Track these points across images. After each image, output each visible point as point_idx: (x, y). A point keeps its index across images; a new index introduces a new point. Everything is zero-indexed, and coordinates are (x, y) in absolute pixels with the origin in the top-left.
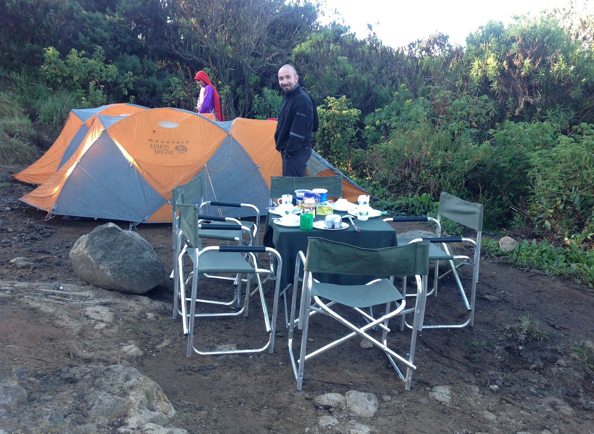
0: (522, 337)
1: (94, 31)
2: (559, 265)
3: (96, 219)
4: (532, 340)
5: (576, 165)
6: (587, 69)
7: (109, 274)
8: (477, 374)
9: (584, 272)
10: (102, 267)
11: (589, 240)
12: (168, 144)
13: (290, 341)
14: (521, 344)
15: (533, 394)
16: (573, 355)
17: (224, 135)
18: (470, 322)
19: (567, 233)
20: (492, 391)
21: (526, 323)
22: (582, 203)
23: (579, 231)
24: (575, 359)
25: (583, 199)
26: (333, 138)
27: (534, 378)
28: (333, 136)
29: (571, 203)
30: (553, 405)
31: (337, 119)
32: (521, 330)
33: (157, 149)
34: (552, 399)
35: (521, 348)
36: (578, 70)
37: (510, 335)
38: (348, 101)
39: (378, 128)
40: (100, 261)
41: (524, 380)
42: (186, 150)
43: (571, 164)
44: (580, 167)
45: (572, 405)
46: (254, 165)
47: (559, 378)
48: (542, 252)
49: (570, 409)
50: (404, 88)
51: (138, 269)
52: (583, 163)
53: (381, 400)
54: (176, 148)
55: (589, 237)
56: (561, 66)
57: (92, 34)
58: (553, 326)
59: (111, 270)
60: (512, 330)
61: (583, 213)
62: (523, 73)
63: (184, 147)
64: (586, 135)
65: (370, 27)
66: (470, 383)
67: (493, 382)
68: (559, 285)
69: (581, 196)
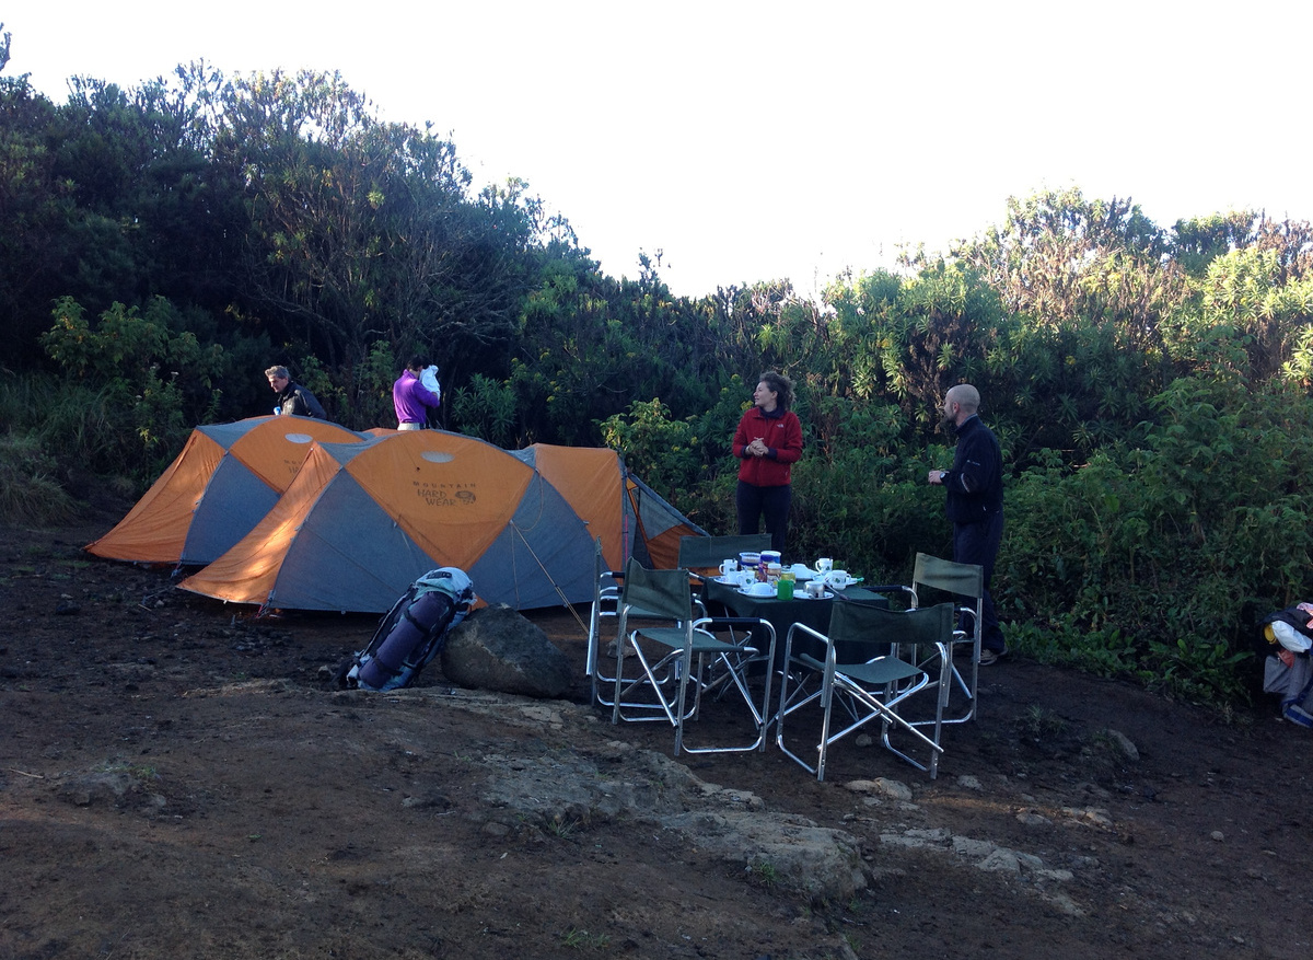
0: (1037, 728)
1: (105, 256)
2: (1053, 652)
3: (343, 613)
4: (1047, 731)
5: (1053, 516)
6: (1038, 358)
7: (519, 669)
8: (1000, 765)
9: (1089, 658)
10: (508, 662)
11: (1084, 621)
12: (443, 490)
13: (780, 737)
14: (1037, 737)
15: (1065, 781)
16: (1098, 744)
17: (529, 474)
18: (972, 715)
19: (1051, 613)
20: (1020, 778)
21: (1036, 713)
22: (1067, 569)
23: (1067, 609)
24: (1099, 748)
25: (1068, 563)
26: (643, 471)
27: (1062, 766)
28: (643, 467)
29: (1052, 571)
30: (1088, 789)
31: (651, 439)
32: (1033, 721)
33: (428, 496)
34: (1085, 784)
35: (1037, 740)
36: (1024, 359)
37: (1022, 728)
38: (665, 408)
39: (696, 449)
40: (501, 655)
41: (1052, 768)
42: (474, 499)
43: (1048, 513)
44: (1060, 519)
45: (1107, 789)
46: (579, 520)
47: (1088, 766)
48: (1029, 637)
49: (1107, 792)
50: (736, 382)
51: (549, 663)
52: (1064, 512)
53: (912, 788)
54: (458, 495)
55: (1083, 617)
56: (1000, 356)
57: (102, 262)
58: (1067, 718)
59: (521, 664)
60: (1022, 722)
61: (1070, 585)
62: (941, 365)
63: (470, 494)
64: (1051, 467)
65: (645, 261)
66: (994, 772)
67: (1020, 771)
68: (1059, 675)
69: (1065, 561)
